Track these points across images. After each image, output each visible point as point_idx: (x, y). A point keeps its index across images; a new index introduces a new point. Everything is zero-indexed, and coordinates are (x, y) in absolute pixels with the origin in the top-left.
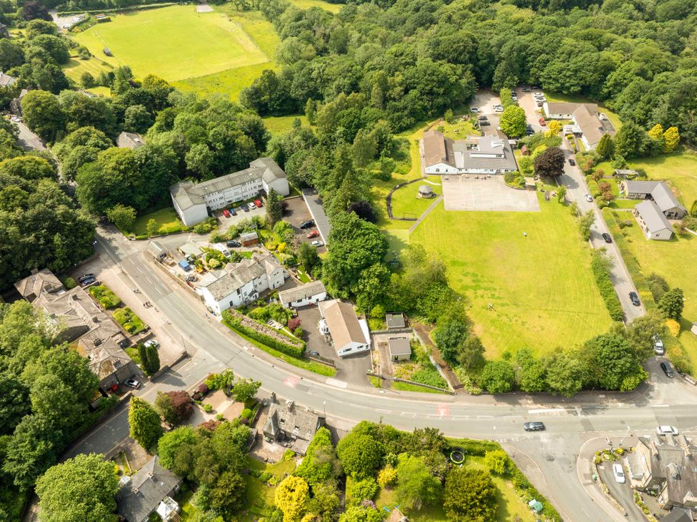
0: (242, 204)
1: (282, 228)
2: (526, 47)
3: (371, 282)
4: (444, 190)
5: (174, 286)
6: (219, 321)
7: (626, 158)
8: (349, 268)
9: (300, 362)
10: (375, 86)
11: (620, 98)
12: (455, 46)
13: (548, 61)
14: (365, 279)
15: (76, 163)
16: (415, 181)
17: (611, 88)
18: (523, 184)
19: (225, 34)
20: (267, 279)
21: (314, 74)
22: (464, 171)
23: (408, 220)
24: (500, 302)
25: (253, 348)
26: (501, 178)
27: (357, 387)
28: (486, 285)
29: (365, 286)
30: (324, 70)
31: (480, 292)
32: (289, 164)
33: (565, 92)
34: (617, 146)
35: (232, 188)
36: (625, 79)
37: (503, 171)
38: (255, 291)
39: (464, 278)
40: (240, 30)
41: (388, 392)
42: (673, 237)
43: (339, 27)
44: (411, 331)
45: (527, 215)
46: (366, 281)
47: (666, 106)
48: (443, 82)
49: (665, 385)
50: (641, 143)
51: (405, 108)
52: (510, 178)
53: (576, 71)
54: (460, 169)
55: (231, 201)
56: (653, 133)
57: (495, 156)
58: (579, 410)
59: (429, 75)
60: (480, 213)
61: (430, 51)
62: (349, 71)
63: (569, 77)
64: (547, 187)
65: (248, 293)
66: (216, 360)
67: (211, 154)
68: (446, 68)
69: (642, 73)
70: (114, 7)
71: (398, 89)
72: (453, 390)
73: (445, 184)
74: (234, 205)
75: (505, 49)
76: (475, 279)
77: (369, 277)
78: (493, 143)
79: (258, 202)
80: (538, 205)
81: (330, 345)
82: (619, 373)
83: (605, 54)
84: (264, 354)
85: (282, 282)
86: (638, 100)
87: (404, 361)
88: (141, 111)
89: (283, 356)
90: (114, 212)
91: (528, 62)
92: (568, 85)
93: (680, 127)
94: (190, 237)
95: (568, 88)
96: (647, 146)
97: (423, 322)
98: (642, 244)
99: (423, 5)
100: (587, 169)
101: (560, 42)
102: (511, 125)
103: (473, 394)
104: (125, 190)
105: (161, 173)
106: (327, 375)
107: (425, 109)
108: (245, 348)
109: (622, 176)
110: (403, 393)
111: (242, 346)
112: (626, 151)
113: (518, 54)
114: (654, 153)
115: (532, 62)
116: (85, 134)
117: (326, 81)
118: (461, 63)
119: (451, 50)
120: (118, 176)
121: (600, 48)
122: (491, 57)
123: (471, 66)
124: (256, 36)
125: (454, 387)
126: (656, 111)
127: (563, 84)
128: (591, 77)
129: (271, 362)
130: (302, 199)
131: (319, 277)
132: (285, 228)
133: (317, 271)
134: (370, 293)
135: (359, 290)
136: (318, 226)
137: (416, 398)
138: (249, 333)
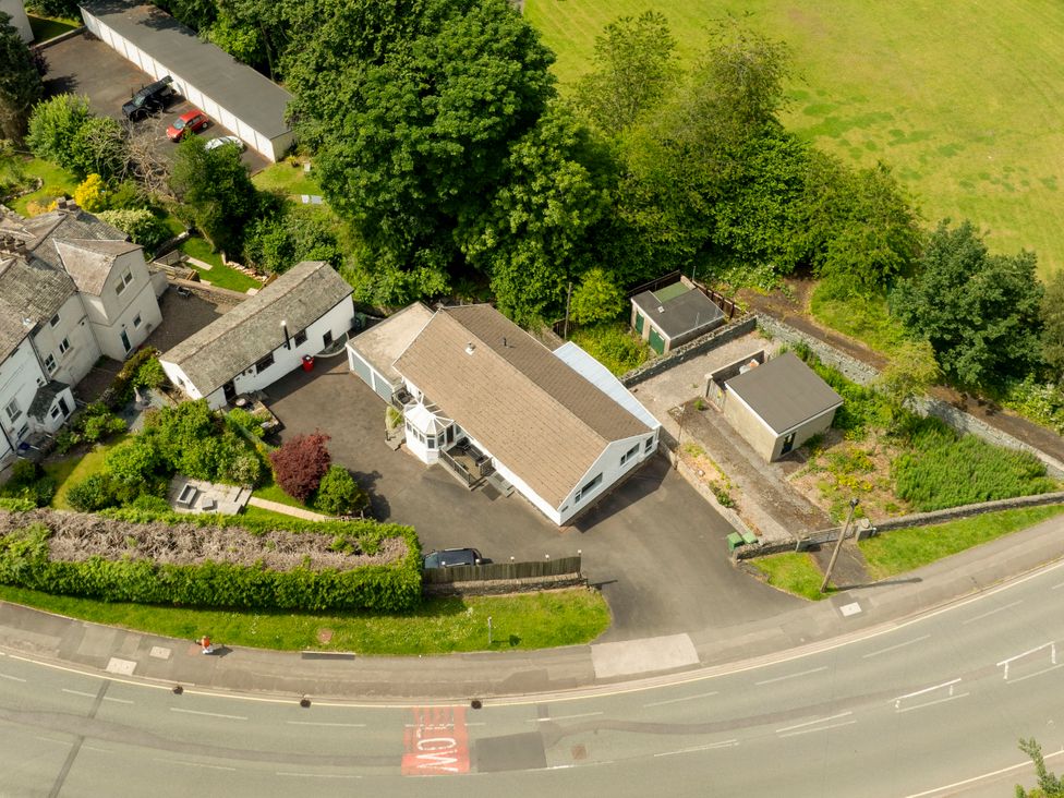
1: (65, 123)
3: (562, 179)
8: (455, 148)
20: (87, 317)
25: (160, 652)
27: (741, 635)
28: (849, 111)
38: (54, 386)
41: (878, 598)
44: (755, 326)
46: (535, 185)
65: (25, 403)
77: (546, 165)
81: (492, 493)
85: (151, 312)
89: (325, 629)
106: (576, 635)
108: (121, 667)
111: (100, 664)
129: (283, 687)
130: (92, 37)
131: (288, 253)
132: (78, 118)
133: (266, 238)
134: (548, 234)
135: (502, 233)
136: (195, 97)
137: (997, 577)
138: (111, 586)
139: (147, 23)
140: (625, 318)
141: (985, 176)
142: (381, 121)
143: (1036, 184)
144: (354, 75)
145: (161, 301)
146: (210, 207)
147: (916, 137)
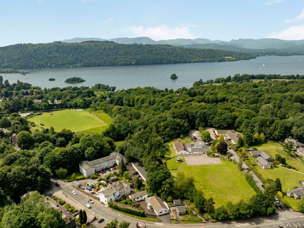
0: (108, 169)
1: (127, 174)
2: (206, 113)
3: (167, 186)
4: (185, 159)
5: (86, 196)
6: (107, 206)
7: (248, 145)
8: (158, 181)
9: (143, 218)
10: (154, 127)
11: (241, 127)
12: (180, 113)
13: (214, 117)
14: (164, 185)
15: (44, 153)
16: (174, 157)
17: (238, 124)
18: (214, 155)
19: (90, 118)
20: (124, 190)
21: (130, 125)
22: (191, 153)
23: (174, 169)
24: (215, 193)
25: (123, 215)
26: (206, 155)
27: (167, 224)
28: (209, 188)
29: (164, 188)
30: (133, 124)
31: (207, 190)
32: (126, 153)
33: (222, 127)
34: (245, 141)
35: (104, 162)
36: (242, 120)
37: (206, 152)
38: (120, 195)
39: (200, 186)
40: (95, 116)
41: (180, 225)
42: (272, 168)
43: (136, 111)
44: (184, 205)
45: (218, 165)
46: (164, 186)
47: (258, 127)
48: (178, 125)
49: (283, 212)
50: (253, 139)
51: (166, 134)
52: (209, 154)
53: (224, 119)
54: (190, 153)
55: (103, 168)
56: (256, 135)
57: (202, 147)
58: (254, 224)
59: (173, 122)
60: (201, 166)
61: (172, 116)
62: (143, 123)
63: (222, 122)
64: (223, 156)
65: (117, 196)
66: (108, 220)
67: (95, 151)
68: (178, 120)
69: (247, 118)
70: (43, 110)
71: (163, 128)
72: (205, 222)
73: (185, 158)
74: (105, 169)
75: (198, 114)
76: (204, 186)
77: (166, 184)
78: (201, 144)
79: (114, 168)
80: (221, 162)
81: (153, 212)
82: (265, 206)
83: (233, 113)
84: (127, 216)
85: (130, 192)
86: (248, 126)
87: (184, 215)
88: (63, 140)
89: (135, 216)
90: (59, 171)
91: (207, 118)
92: (222, 124)
93: (264, 133)
94: (89, 180)
95: (223, 126)
96: (255, 140)
97: (188, 202)
98: (261, 170)
99: (165, 103)
100: (236, 149)
101: (217, 111)
102: (205, 137)
103: (213, 222)
104: (64, 163)
105: (77, 157)
106: (154, 221)
107: (172, 134)
108: (119, 215)
109: (249, 151)
110: (186, 224)
112: (248, 142)
113: (203, 116)
114: (258, 143)
115: (209, 118)
116: (46, 143)
117: (135, 127)
118: (183, 119)
119: (179, 115)
120: (61, 157)
121: (231, 112)
122: (193, 116)
123: (187, 120)
124: (102, 118)
125: (205, 220)
126: (255, 129)
127: (220, 124)
128: (230, 121)
129: (131, 219)
130: (132, 166)
131: (144, 190)
132: (128, 173)
133: (142, 188)
134: (166, 191)
135: (162, 190)
136: (140, 174)
137: (192, 226)
138: (120, 209)
139: (138, 165)
140: (172, 202)
141: (219, 197)
142: (152, 177)
143: (224, 198)
144: (151, 173)
145: (131, 192)
146: (138, 184)
147: (214, 191)
